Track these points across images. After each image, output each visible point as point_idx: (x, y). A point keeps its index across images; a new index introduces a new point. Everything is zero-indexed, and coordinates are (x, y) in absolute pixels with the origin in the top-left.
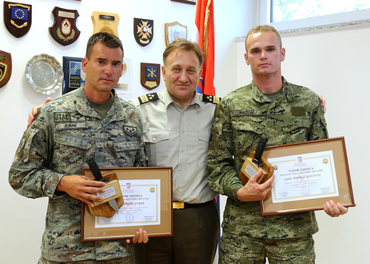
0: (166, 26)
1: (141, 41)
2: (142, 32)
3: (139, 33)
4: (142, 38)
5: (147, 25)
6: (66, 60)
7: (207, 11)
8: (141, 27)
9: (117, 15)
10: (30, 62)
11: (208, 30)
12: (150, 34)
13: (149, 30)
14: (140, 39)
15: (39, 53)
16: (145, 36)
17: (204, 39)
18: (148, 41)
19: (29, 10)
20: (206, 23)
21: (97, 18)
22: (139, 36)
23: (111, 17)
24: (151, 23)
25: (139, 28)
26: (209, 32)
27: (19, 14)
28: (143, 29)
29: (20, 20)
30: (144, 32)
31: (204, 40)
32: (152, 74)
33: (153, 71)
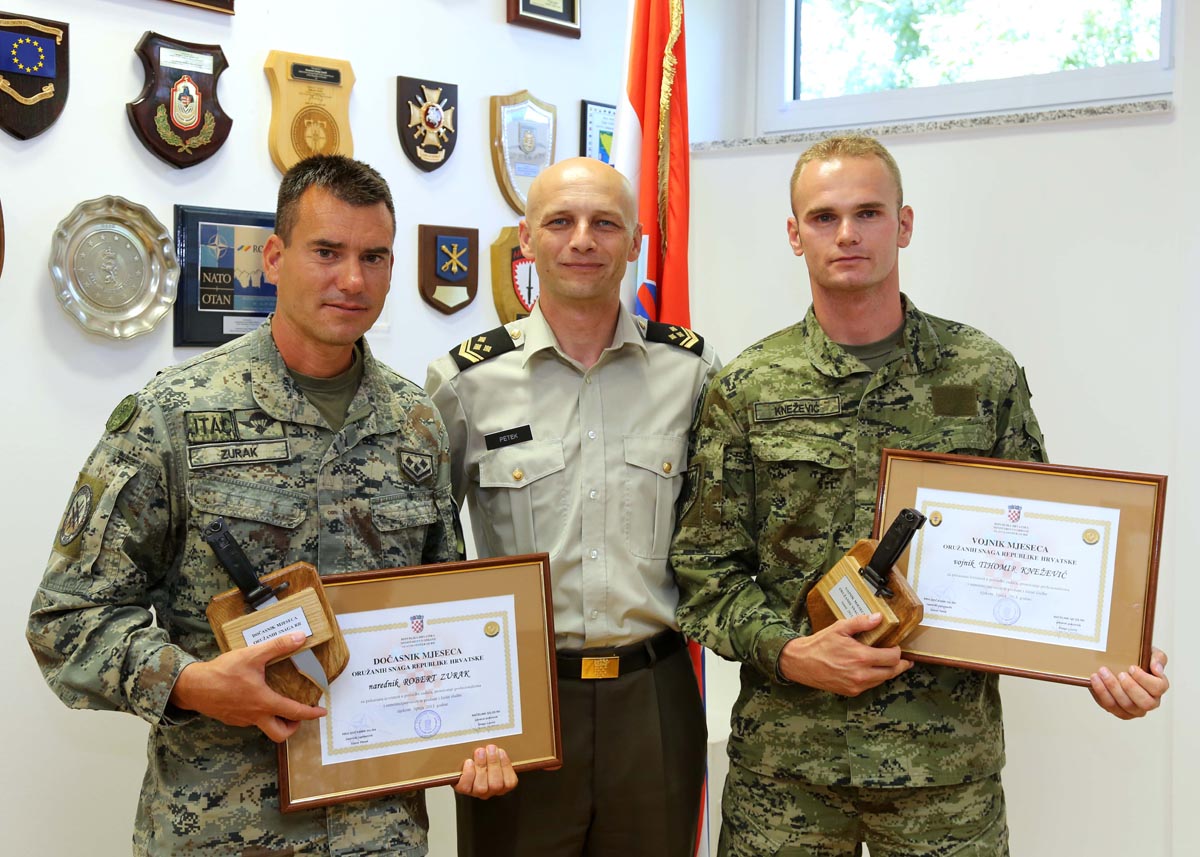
0: (495, 105)
1: (420, 153)
2: (424, 124)
3: (415, 129)
4: (423, 145)
5: (439, 102)
6: (185, 217)
9: (347, 65)
10: (67, 225)
12: (448, 132)
13: (446, 117)
14: (418, 148)
15: (96, 193)
16: (432, 138)
18: (441, 155)
19: (59, 40)
21: (283, 74)
23: (330, 72)
24: (449, 93)
25: (414, 109)
27: (28, 55)
28: (426, 113)
29: (28, 75)
30: (431, 125)
32: (455, 263)
33: (458, 252)
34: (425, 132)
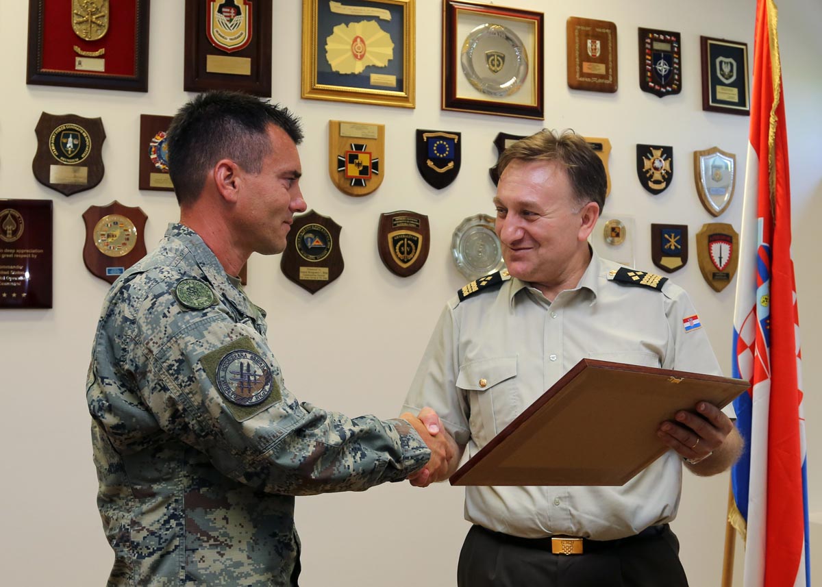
0: (697, 156)
1: (651, 184)
2: (652, 169)
3: (647, 171)
4: (652, 180)
5: (661, 156)
7: (773, 119)
8: (649, 159)
9: (607, 141)
10: (459, 229)
11: (776, 154)
12: (667, 172)
13: (666, 165)
14: (649, 182)
15: (474, 213)
16: (657, 176)
17: (769, 171)
18: (663, 185)
19: (456, 141)
20: (771, 140)
22: (648, 175)
23: (596, 144)
24: (668, 152)
25: (646, 161)
26: (778, 157)
27: (441, 149)
28: (653, 163)
29: (441, 158)
30: (656, 169)
31: (769, 173)
32: (673, 243)
33: (674, 238)
34: (653, 173)
